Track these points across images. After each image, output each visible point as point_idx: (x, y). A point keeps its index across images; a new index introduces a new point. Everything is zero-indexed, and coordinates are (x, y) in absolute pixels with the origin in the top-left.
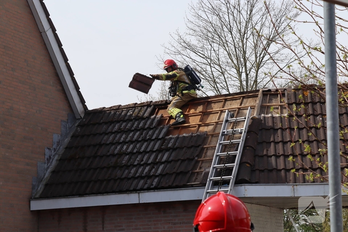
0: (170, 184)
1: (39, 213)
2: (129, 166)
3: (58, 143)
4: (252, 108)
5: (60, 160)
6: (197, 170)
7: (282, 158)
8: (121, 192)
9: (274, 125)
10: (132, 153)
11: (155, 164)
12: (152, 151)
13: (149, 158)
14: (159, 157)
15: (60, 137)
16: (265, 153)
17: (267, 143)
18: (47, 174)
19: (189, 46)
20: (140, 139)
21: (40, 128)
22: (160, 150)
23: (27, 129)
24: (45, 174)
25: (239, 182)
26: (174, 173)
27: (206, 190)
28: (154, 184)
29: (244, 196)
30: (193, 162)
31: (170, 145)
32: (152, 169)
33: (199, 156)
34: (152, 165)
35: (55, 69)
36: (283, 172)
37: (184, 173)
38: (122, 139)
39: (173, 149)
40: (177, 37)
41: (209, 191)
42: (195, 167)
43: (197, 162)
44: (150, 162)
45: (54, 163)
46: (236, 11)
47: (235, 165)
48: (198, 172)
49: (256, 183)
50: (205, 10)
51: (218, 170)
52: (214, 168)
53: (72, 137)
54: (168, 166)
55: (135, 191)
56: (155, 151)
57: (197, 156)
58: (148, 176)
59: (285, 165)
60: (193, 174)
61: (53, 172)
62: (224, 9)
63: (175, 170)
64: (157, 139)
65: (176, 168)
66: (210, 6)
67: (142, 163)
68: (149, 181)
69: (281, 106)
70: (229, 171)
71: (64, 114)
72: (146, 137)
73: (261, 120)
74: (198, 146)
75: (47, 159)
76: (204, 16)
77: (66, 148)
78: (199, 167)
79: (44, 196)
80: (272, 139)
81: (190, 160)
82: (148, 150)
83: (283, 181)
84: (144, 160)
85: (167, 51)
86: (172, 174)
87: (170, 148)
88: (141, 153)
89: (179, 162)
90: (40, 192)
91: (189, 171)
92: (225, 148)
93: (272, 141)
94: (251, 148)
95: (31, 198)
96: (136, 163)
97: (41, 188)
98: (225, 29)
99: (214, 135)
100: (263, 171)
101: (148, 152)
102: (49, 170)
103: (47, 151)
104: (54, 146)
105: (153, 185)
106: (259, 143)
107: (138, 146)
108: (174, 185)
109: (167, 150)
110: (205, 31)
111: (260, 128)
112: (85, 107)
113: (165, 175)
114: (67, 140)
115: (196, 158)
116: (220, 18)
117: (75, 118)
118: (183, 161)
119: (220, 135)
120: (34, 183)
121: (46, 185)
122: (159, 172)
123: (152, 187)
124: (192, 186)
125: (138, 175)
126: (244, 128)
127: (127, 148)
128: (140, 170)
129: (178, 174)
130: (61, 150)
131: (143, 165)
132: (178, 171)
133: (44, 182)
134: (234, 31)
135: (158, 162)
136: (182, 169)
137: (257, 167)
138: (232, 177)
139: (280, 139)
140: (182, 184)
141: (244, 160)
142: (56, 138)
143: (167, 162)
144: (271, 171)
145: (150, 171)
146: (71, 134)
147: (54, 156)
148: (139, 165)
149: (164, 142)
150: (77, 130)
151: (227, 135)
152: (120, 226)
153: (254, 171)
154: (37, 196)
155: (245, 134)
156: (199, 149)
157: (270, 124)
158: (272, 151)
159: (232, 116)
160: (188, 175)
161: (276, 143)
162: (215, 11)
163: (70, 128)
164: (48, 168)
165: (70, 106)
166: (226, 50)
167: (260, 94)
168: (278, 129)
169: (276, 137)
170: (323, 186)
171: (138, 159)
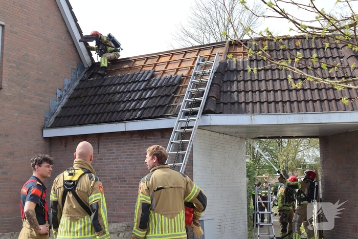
0: (150, 115)
1: (50, 140)
2: (120, 102)
3: (69, 86)
4: (220, 54)
5: (69, 98)
6: (173, 104)
7: (243, 93)
8: (111, 122)
9: (237, 68)
10: (123, 92)
11: (140, 99)
12: (139, 90)
13: (136, 95)
14: (143, 95)
15: (70, 81)
16: (229, 89)
17: (231, 81)
18: (59, 109)
19: (189, 34)
20: (130, 81)
21: (52, 73)
22: (145, 89)
23: (40, 72)
24: (57, 109)
25: (206, 112)
26: (154, 106)
27: (177, 120)
28: (138, 115)
29: (209, 124)
30: (170, 98)
31: (153, 85)
32: (137, 104)
33: (175, 93)
34: (138, 100)
35: (67, 27)
36: (243, 104)
37: (162, 106)
38: (117, 82)
39: (156, 88)
40: (180, 28)
41: (180, 120)
42: (171, 101)
43: (173, 98)
44: (136, 98)
45: (65, 101)
46: (221, 11)
47: (203, 100)
48: (173, 106)
49: (220, 113)
50: (201, 10)
51: (190, 103)
52: (186, 101)
53: (80, 81)
54: (150, 101)
55: (122, 121)
56: (141, 90)
57: (173, 93)
58: (134, 110)
59: (245, 99)
60: (169, 107)
61: (63, 108)
62: (214, 9)
63: (154, 104)
64: (144, 81)
65: (156, 103)
66: (204, 7)
67: (130, 99)
68: (134, 113)
69: (243, 53)
70: (197, 104)
71: (74, 64)
72: (135, 80)
73: (227, 64)
74: (175, 86)
75: (59, 98)
76: (200, 14)
77: (75, 90)
78: (174, 102)
79: (54, 126)
80: (235, 78)
81: (168, 96)
82: (136, 89)
83: (245, 112)
84: (132, 97)
85: (174, 38)
86: (152, 107)
87: (153, 87)
88: (130, 92)
89: (159, 98)
90: (52, 123)
91: (166, 105)
92: (197, 85)
93: (235, 80)
94: (217, 86)
95: (43, 128)
96: (125, 100)
97: (52, 120)
98: (214, 23)
99: (188, 77)
100: (226, 104)
101: (136, 91)
102: (60, 106)
103: (58, 91)
104: (66, 88)
105: (136, 116)
106: (224, 82)
107: (128, 86)
108: (154, 116)
109: (150, 89)
110: (199, 24)
111: (226, 70)
112: (92, 59)
113: (147, 108)
114: (76, 84)
115: (173, 95)
116: (211, 16)
117: (83, 67)
118: (162, 97)
119: (192, 75)
120: (47, 116)
121: (57, 117)
122: (142, 106)
123: (136, 118)
124: (168, 116)
125: (126, 108)
126: (212, 70)
127: (120, 89)
128: (128, 104)
129: (157, 107)
130: (71, 91)
131: (130, 101)
132: (158, 105)
133: (55, 116)
134: (221, 25)
135: (143, 98)
136: (160, 103)
137: (221, 100)
138: (200, 109)
139: (241, 79)
140: (159, 115)
141: (211, 95)
142: (67, 82)
143: (150, 98)
144: (233, 104)
145: (136, 105)
146: (80, 79)
147: (65, 95)
148: (128, 101)
149: (148, 83)
150: (84, 76)
151: (198, 75)
152: (111, 150)
153: (219, 104)
154: (49, 126)
155: (213, 74)
156: (176, 87)
157: (234, 67)
158: (234, 88)
159: (204, 60)
160: (165, 108)
161: (239, 82)
162: (207, 10)
163: (79, 75)
164: (59, 105)
165: (80, 57)
166: (215, 38)
167: (227, 44)
168: (240, 71)
169: (238, 77)
170: (276, 116)
171: (127, 96)
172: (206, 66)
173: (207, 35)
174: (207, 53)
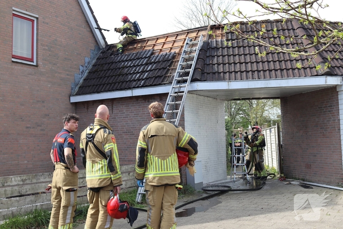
0: (151, 83)
1: (76, 104)
2: (128, 74)
3: (89, 63)
4: (204, 36)
5: (89, 72)
6: (168, 75)
7: (222, 65)
8: (121, 89)
9: (217, 46)
10: (130, 66)
11: (143, 72)
12: (142, 65)
13: (140, 69)
14: (145, 68)
15: (89, 59)
16: (211, 62)
17: (212, 56)
18: (81, 81)
20: (135, 58)
21: (76, 53)
22: (147, 64)
23: (67, 53)
25: (194, 80)
27: (172, 86)
28: (142, 84)
29: (196, 89)
30: (166, 70)
31: (152, 61)
33: (170, 66)
34: (141, 73)
35: (86, 18)
36: (222, 74)
37: (160, 77)
38: (125, 59)
39: (155, 63)
41: (174, 86)
42: (167, 73)
43: (169, 70)
44: (140, 71)
45: (86, 74)
47: (191, 71)
48: (168, 76)
49: (205, 81)
51: (181, 74)
52: (178, 72)
53: (97, 59)
54: (151, 73)
55: (129, 88)
56: (144, 65)
58: (139, 80)
59: (224, 70)
60: (165, 77)
61: (84, 80)
62: (198, 2)
63: (154, 75)
64: (145, 57)
68: (139, 83)
69: (221, 34)
70: (187, 74)
71: (92, 46)
72: (139, 57)
73: (209, 43)
74: (170, 60)
75: (81, 72)
76: (188, 6)
77: (93, 66)
78: (169, 73)
79: (78, 94)
80: (216, 54)
81: (164, 68)
82: (140, 64)
83: (223, 79)
84: (137, 70)
86: (153, 78)
87: (153, 62)
88: (135, 66)
89: (158, 70)
90: (76, 91)
91: (163, 75)
92: (186, 60)
94: (202, 60)
95: (70, 95)
96: (132, 72)
97: (77, 89)
98: (199, 13)
99: (179, 54)
100: (209, 73)
101: (139, 65)
102: (82, 79)
103: (81, 67)
104: (86, 65)
105: (140, 85)
106: (207, 57)
107: (134, 62)
108: (154, 84)
109: (151, 63)
110: (188, 14)
111: (209, 48)
112: (106, 42)
113: (148, 78)
114: (94, 61)
115: (168, 67)
116: (196, 7)
117: (99, 49)
118: (160, 69)
119: (183, 52)
120: (73, 86)
121: (80, 87)
122: (145, 77)
124: (165, 84)
125: (132, 79)
126: (197, 48)
127: (128, 64)
128: (134, 76)
129: (156, 77)
130: (90, 67)
131: (136, 73)
132: (157, 76)
133: (79, 86)
135: (145, 71)
136: (159, 74)
137: (205, 71)
138: (189, 78)
139: (220, 54)
140: (158, 83)
141: (197, 67)
142: (87, 60)
143: (150, 70)
144: (214, 73)
145: (140, 76)
146: (97, 57)
147: (86, 70)
148: (134, 73)
149: (149, 59)
150: (100, 55)
151: (187, 52)
152: (122, 111)
153: (204, 73)
154: (74, 94)
155: (199, 51)
156: (170, 62)
157: (215, 45)
158: (215, 61)
159: (191, 41)
160: (162, 78)
161: (219, 56)
162: (193, 3)
163: (96, 54)
164: (82, 77)
165: (96, 41)
167: (209, 28)
168: (219, 48)
169: (218, 53)
170: (247, 82)
171: (133, 70)
172: (193, 45)
173: (194, 22)
174: (194, 35)
